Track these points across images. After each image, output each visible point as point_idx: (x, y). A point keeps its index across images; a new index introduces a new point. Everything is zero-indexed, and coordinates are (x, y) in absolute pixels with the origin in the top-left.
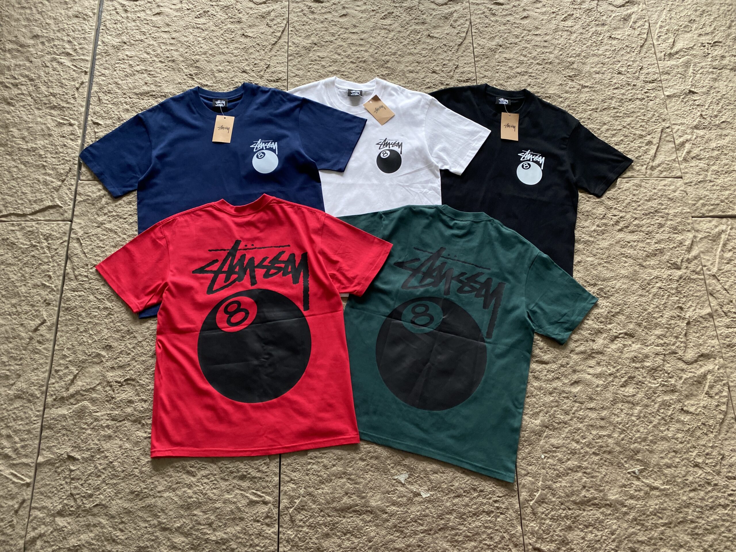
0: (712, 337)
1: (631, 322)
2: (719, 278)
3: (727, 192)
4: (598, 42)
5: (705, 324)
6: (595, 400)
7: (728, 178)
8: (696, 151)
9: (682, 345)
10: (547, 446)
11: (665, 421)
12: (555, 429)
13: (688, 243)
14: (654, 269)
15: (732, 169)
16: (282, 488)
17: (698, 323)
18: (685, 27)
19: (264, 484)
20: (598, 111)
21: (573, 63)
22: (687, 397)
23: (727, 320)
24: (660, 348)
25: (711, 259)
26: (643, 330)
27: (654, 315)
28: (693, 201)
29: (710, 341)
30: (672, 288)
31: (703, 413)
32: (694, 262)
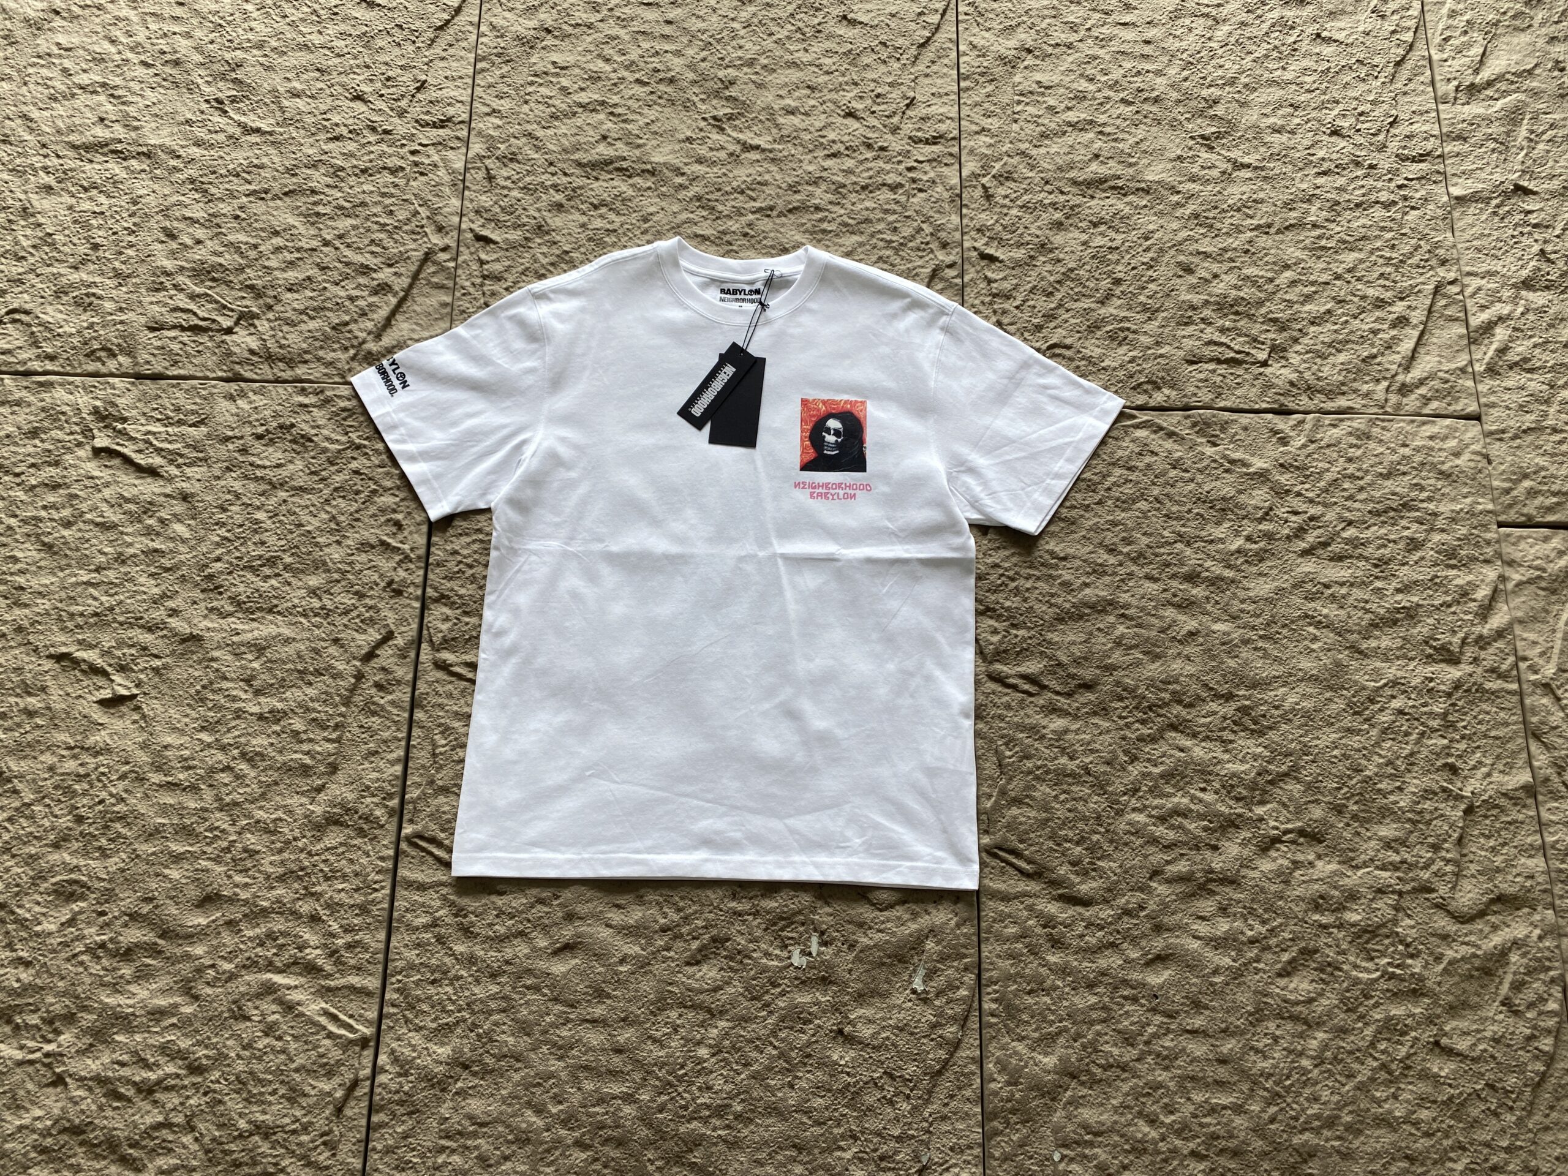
0: (1528, 851)
1: (1317, 802)
2: (1559, 692)
4: (1286, 50)
5: (1515, 814)
6: (1206, 1007)
8: (1521, 348)
9: (1449, 868)
10: (1070, 1128)
11: (1390, 1073)
12: (1094, 1082)
13: (1482, 593)
14: (1387, 660)
17: (1495, 812)
18: (1514, 17)
20: (1272, 230)
21: (1216, 102)
22: (1453, 1010)
24: (1388, 874)
25: (1541, 640)
26: (1348, 825)
27: (1379, 786)
28: (1504, 480)
29: (1523, 860)
30: (1431, 713)
31: (1493, 1057)
32: (1496, 645)
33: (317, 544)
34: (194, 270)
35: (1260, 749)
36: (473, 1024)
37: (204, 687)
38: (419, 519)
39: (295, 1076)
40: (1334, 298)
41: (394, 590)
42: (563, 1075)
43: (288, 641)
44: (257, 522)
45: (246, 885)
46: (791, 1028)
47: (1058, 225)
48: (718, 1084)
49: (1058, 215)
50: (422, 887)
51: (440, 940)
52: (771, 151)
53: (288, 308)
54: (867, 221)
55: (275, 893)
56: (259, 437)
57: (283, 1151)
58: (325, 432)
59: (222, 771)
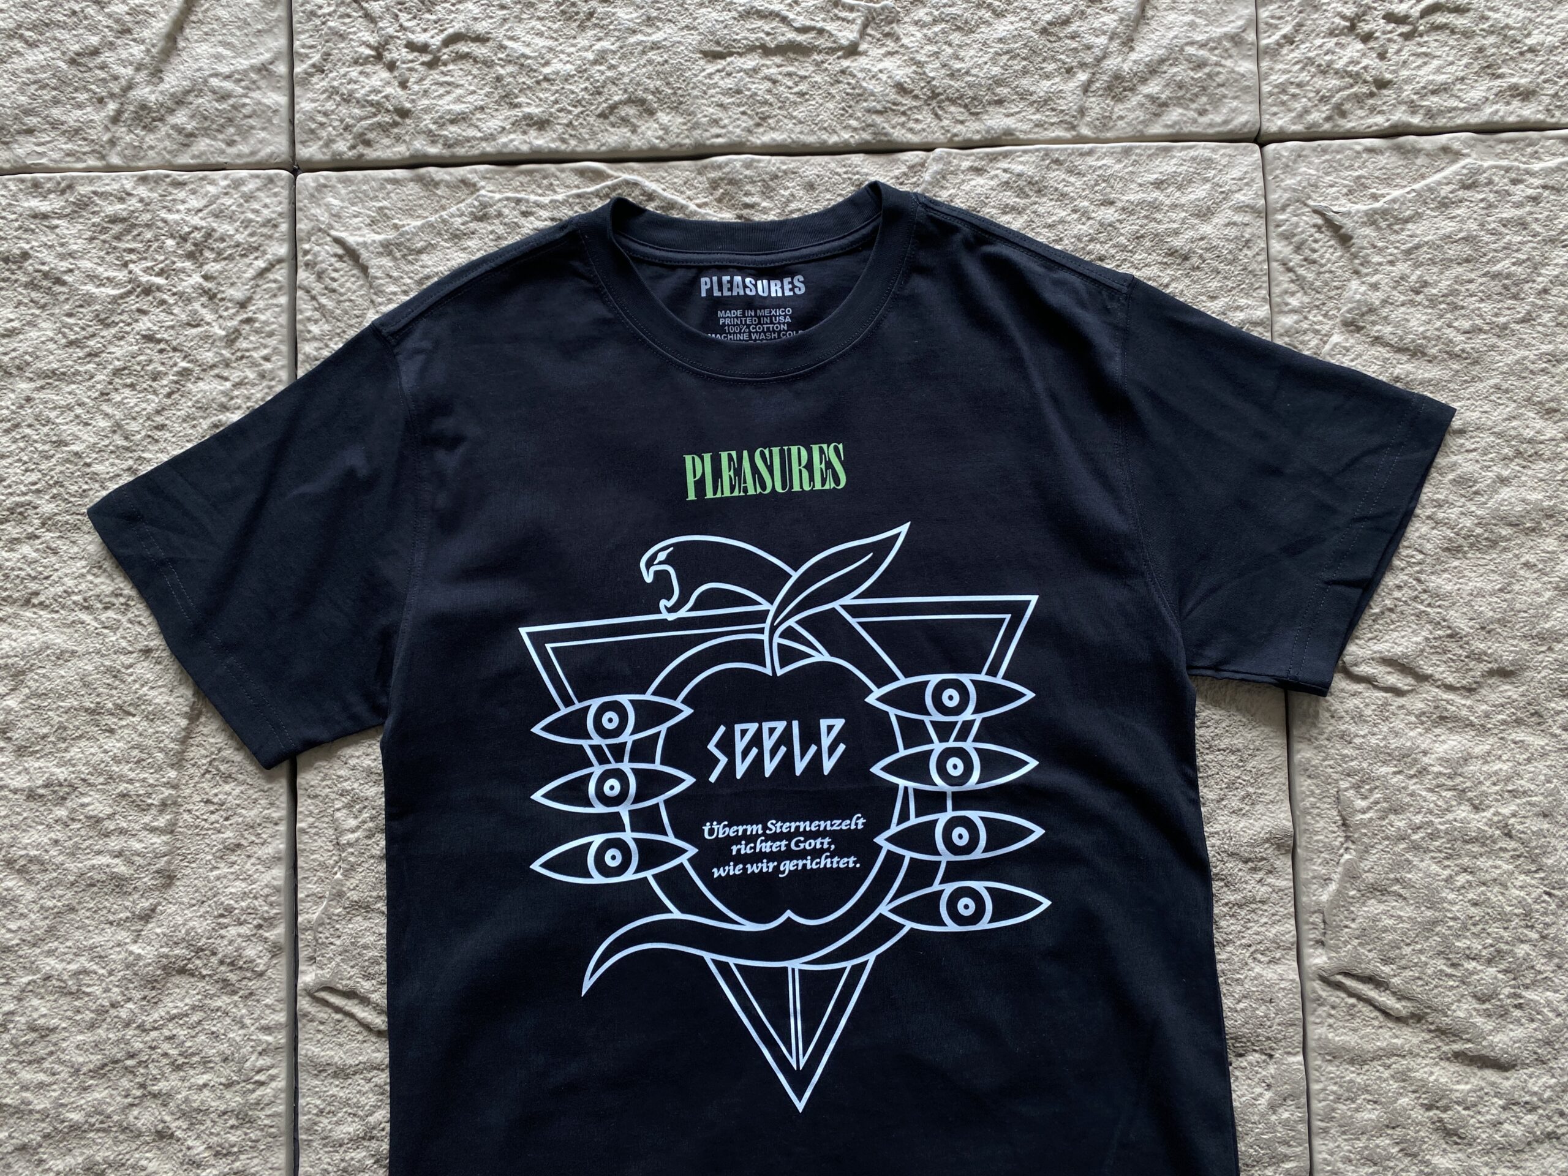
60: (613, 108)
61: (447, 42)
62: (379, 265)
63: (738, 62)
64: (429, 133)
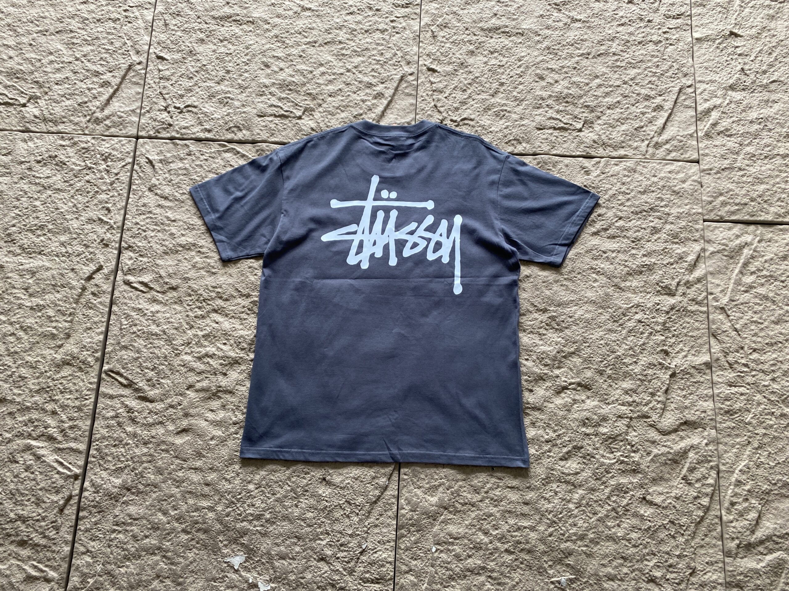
0: (705, 398)
1: (589, 368)
2: (729, 312)
3: (763, 187)
5: (698, 378)
7: (768, 166)
8: (725, 123)
9: (659, 406)
10: (442, 535)
11: (617, 513)
12: (457, 512)
13: (691, 258)
14: (635, 293)
15: (775, 152)
16: (74, 561)
17: (687, 376)
19: (49, 554)
20: (590, 57)
22: (654, 481)
23: (731, 375)
24: (625, 408)
25: (722, 284)
26: (605, 381)
27: (624, 361)
28: (709, 196)
29: (701, 403)
30: (657, 322)
31: (674, 506)
32: (697, 286)
33: (65, 219)
34: (7, 72)
35: (560, 339)
36: (133, 468)
37: (3, 292)
38: (119, 207)
39: (40, 492)
40: (622, 94)
41: (104, 244)
42: (178, 496)
43: (48, 269)
44: (35, 206)
45: (20, 394)
46: (299, 476)
47: (472, 53)
48: (258, 503)
49: (471, 47)
50: (111, 397)
51: (119, 424)
52: (317, 11)
53: (55, 94)
54: (367, 49)
55: (34, 399)
56: (39, 162)
57: (32, 530)
58: (73, 160)
59: (10, 335)
60: (230, 128)
61: (185, 107)
62: (158, 165)
63: (267, 118)
64: (177, 131)
